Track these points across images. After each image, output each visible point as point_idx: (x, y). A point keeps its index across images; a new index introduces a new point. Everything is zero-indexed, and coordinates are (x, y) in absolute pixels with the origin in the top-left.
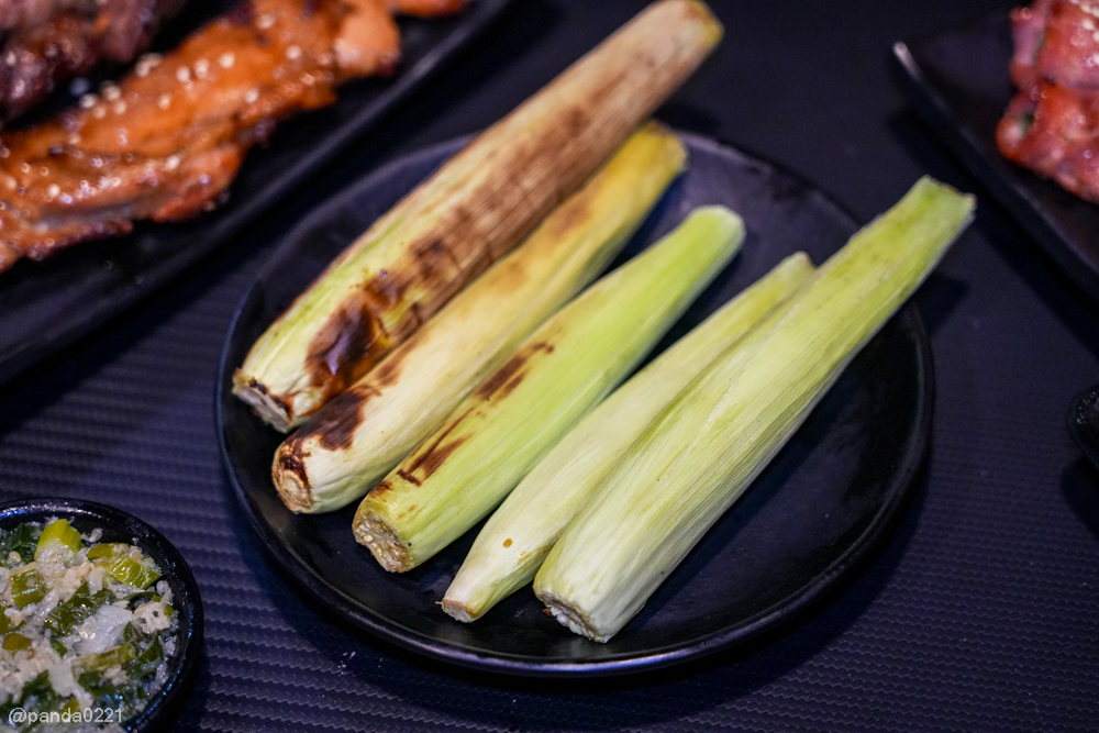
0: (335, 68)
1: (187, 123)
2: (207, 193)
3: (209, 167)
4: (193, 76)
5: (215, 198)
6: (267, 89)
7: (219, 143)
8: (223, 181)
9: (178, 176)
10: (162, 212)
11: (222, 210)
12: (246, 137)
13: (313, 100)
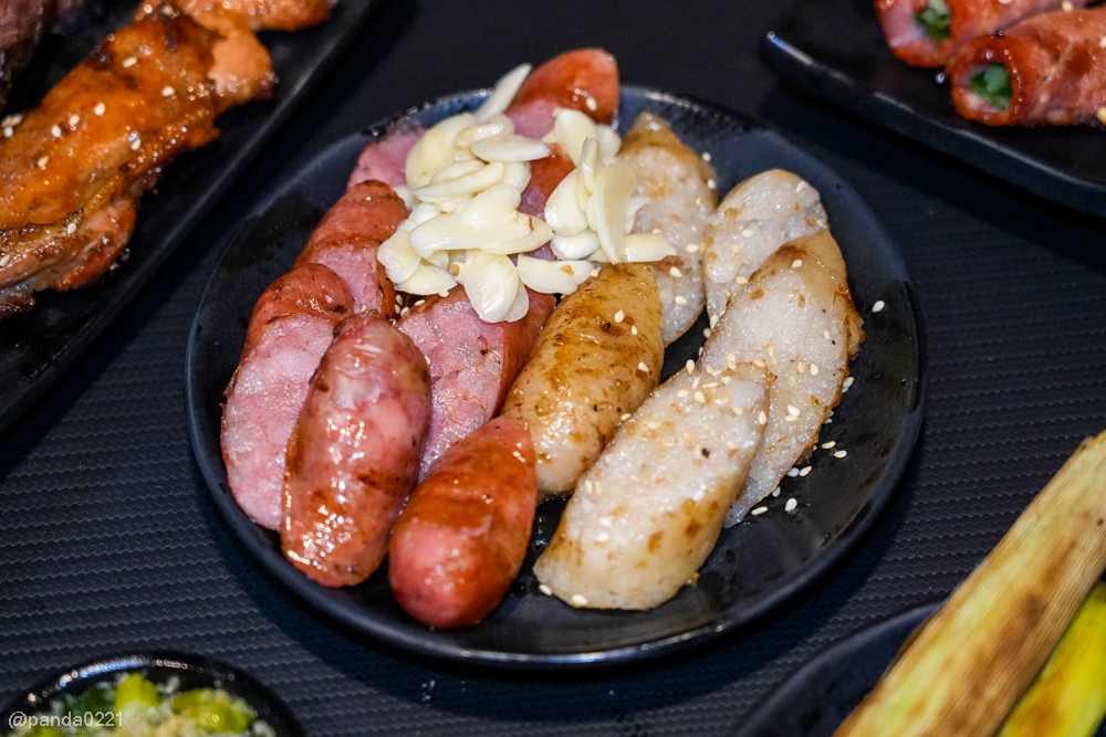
0: (214, 99)
1: (73, 183)
2: (108, 254)
3: (106, 223)
4: (66, 130)
5: (117, 258)
6: (150, 134)
7: (111, 199)
8: (123, 238)
9: (78, 241)
10: (65, 280)
11: (126, 268)
12: (135, 188)
13: (199, 138)
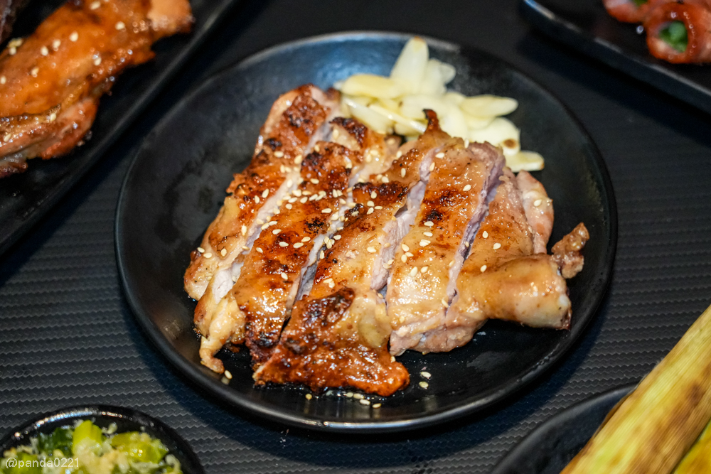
0: (151, 32)
1: (55, 86)
2: (77, 135)
3: (76, 115)
4: (51, 51)
5: (83, 138)
6: (107, 54)
7: (81, 98)
8: (87, 125)
9: (57, 126)
10: (48, 152)
11: (89, 145)
12: (97, 91)
13: (140, 58)
